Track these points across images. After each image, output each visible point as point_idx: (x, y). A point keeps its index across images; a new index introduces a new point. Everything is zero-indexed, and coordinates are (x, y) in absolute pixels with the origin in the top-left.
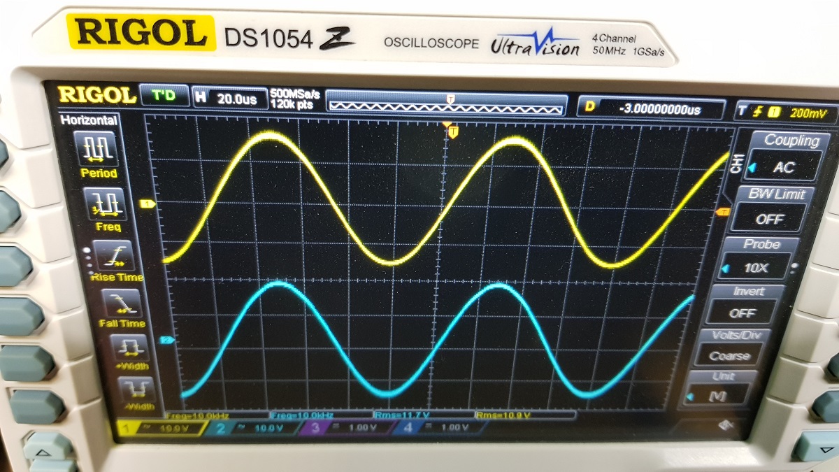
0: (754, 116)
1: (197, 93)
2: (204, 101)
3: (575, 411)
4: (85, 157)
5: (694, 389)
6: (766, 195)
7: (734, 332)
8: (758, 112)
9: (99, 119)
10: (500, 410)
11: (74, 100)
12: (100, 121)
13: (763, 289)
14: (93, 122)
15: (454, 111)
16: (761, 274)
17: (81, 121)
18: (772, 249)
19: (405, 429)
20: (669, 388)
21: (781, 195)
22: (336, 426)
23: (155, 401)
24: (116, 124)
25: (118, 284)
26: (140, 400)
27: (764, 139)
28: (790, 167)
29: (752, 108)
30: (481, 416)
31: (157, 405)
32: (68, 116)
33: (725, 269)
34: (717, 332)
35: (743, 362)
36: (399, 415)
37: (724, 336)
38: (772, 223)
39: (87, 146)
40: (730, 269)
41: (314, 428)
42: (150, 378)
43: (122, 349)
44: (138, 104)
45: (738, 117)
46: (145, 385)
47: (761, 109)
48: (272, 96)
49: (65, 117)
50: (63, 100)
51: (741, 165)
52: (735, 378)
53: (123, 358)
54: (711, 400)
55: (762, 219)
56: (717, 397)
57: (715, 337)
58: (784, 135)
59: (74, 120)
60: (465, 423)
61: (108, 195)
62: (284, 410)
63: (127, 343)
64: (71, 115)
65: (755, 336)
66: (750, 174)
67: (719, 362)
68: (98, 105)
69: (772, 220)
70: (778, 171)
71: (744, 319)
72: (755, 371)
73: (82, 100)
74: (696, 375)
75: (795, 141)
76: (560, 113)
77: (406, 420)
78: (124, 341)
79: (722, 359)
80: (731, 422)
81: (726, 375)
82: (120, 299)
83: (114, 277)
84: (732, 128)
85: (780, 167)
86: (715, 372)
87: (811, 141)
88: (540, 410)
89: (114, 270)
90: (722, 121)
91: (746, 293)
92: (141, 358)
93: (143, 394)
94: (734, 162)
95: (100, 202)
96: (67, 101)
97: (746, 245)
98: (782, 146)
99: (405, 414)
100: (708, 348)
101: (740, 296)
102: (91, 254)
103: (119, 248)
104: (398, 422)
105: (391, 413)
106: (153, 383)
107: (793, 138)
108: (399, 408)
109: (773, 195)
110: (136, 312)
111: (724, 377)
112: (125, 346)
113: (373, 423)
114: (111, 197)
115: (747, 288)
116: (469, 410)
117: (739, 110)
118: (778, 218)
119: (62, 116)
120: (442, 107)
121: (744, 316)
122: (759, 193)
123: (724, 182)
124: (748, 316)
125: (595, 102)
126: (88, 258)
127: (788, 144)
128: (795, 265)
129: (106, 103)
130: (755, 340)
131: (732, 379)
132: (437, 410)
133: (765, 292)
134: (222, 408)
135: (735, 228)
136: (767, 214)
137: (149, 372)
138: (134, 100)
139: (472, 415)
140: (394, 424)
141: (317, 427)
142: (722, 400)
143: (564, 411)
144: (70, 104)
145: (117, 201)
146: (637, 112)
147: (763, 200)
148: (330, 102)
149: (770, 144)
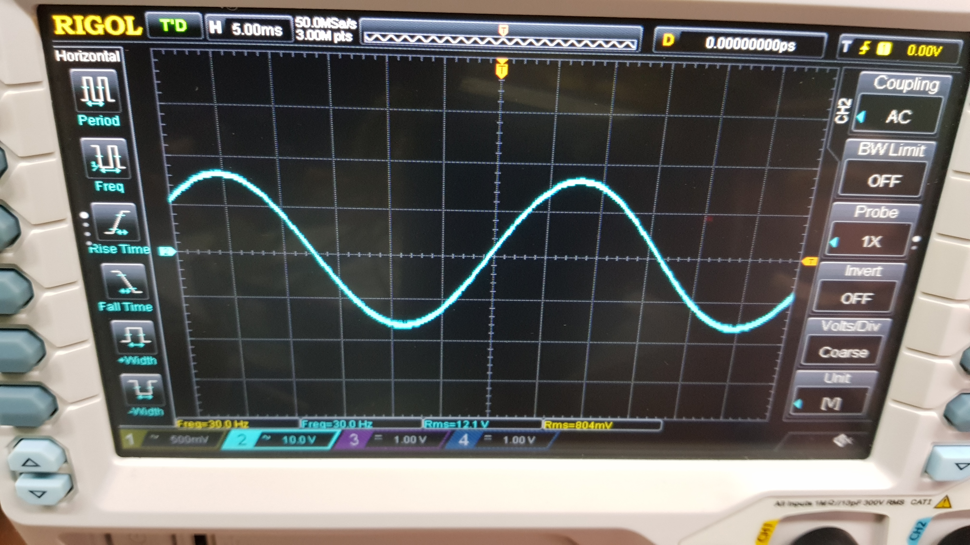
0: (861, 53)
1: (211, 23)
2: (220, 31)
3: (660, 420)
4: (83, 100)
5: (803, 393)
6: (878, 151)
7: (848, 321)
8: (865, 48)
9: (99, 54)
10: (572, 419)
11: (71, 32)
12: (101, 57)
13: (880, 268)
14: (93, 58)
15: (510, 44)
17: (78, 57)
18: (888, 219)
19: (461, 442)
20: (773, 392)
21: (896, 151)
22: (378, 437)
23: (164, 405)
24: (119, 60)
25: (120, 257)
26: (145, 403)
27: (873, 82)
28: (905, 117)
29: (858, 43)
30: (549, 425)
31: (167, 410)
32: (64, 52)
33: (834, 242)
34: (827, 321)
35: (860, 360)
36: (453, 424)
37: (836, 327)
38: (887, 185)
39: (85, 88)
40: (840, 243)
41: (352, 440)
42: (158, 375)
43: (125, 338)
44: (143, 37)
45: (842, 54)
46: (153, 384)
47: (869, 45)
48: (297, 25)
49: (60, 53)
50: (59, 31)
51: (847, 113)
52: (851, 380)
53: (126, 350)
54: (823, 408)
55: (875, 181)
56: (831, 405)
57: (825, 328)
58: (897, 77)
59: (70, 56)
60: (531, 434)
61: (109, 147)
62: (316, 417)
63: (131, 331)
64: (68, 50)
65: (872, 327)
66: (859, 125)
67: (831, 360)
68: (98, 37)
69: (888, 181)
70: (892, 121)
71: (858, 305)
72: (875, 372)
73: (80, 31)
74: (804, 376)
75: (909, 85)
76: (634, 47)
77: (460, 430)
78: (128, 329)
79: (834, 356)
80: (848, 436)
81: (840, 376)
82: (122, 276)
83: (116, 249)
84: (835, 68)
85: (894, 116)
86: (826, 372)
87: (929, 85)
88: (619, 419)
89: (115, 240)
90: (822, 59)
91: (860, 274)
92: (147, 350)
93: (149, 396)
94: (839, 110)
95: (99, 156)
96: (63, 33)
97: (857, 213)
98: (895, 90)
99: (459, 423)
100: (817, 342)
101: (852, 277)
102: (89, 220)
103: (122, 212)
104: (452, 432)
105: (443, 421)
106: (161, 381)
107: (908, 81)
108: (453, 416)
109: (888, 150)
110: (140, 292)
111: (838, 379)
112: (128, 335)
113: (423, 433)
114: (113, 150)
115: (861, 267)
116: (535, 418)
117: (842, 46)
118: (894, 180)
119: (57, 52)
120: (496, 40)
121: (859, 302)
122: (870, 148)
123: (828, 133)
124: (863, 302)
125: (673, 34)
126: (86, 225)
127: (901, 88)
128: (917, 239)
129: (107, 36)
130: (873, 332)
131: (847, 382)
132: (497, 418)
133: (882, 272)
134: (243, 414)
135: (844, 191)
136: (881, 173)
137: (157, 369)
138: (139, 31)
139: (538, 424)
140: (447, 436)
141: (356, 439)
142: (837, 408)
143: (647, 420)
144: (67, 36)
145: (120, 154)
146: (720, 47)
147: (873, 157)
148: (365, 33)
149: (882, 88)
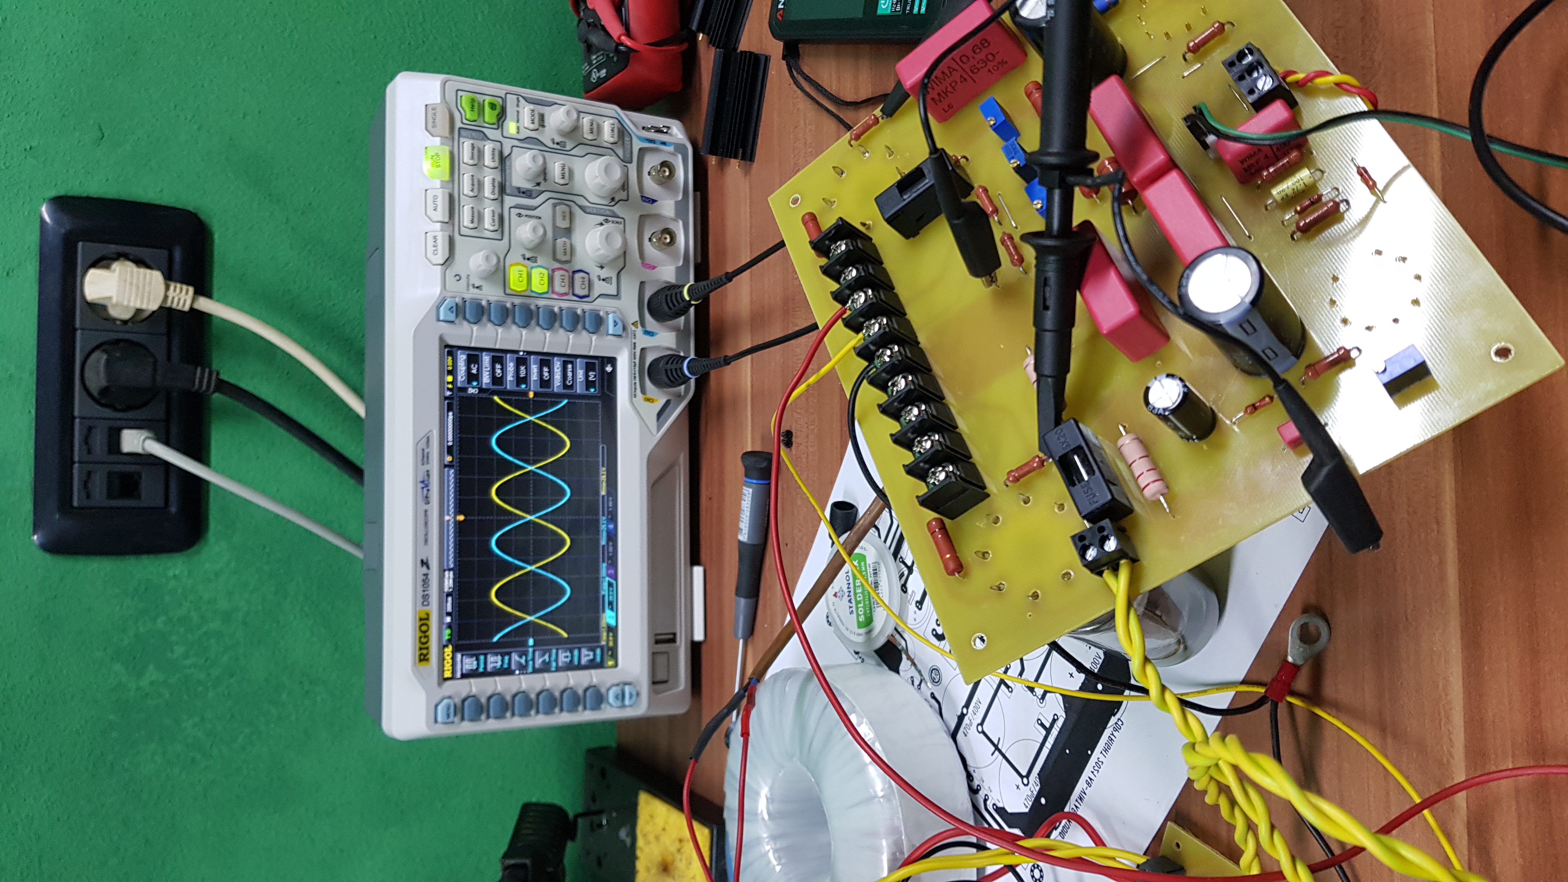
0: (452, 387)
1: (447, 620)
3: (601, 445)
4: (474, 668)
5: (588, 388)
6: (487, 374)
7: (556, 375)
8: (450, 386)
10: (601, 482)
11: (450, 671)
12: (459, 661)
13: (533, 366)
14: (459, 663)
15: (452, 515)
16: (526, 368)
17: (459, 668)
18: (513, 366)
19: (610, 527)
20: (586, 401)
21: (487, 368)
22: (609, 560)
23: (595, 648)
24: (460, 655)
25: (533, 660)
26: (595, 655)
27: (462, 381)
28: (474, 366)
29: (449, 389)
30: (604, 492)
31: (598, 647)
33: (523, 386)
34: (556, 383)
35: (572, 368)
37: (558, 380)
38: (500, 369)
39: (470, 667)
40: (523, 383)
41: (611, 573)
43: (567, 661)
44: (452, 645)
45: (452, 394)
46: (586, 651)
48: (447, 590)
49: (457, 675)
50: (450, 675)
51: (474, 389)
52: (581, 370)
53: (571, 661)
54: (594, 379)
55: (498, 374)
56: (593, 376)
57: (559, 384)
58: (460, 372)
59: (459, 671)
60: (608, 499)
61: (491, 660)
62: (599, 587)
63: (564, 658)
64: (457, 672)
65: (558, 365)
66: (478, 384)
68: (452, 661)
70: (476, 371)
71: (549, 372)
72: (578, 361)
73: (450, 668)
74: (579, 389)
76: (452, 471)
77: (606, 528)
78: (562, 661)
79: (571, 378)
80: (607, 366)
82: (541, 660)
83: (530, 661)
84: (457, 396)
85: (474, 371)
86: (578, 380)
87: (462, 360)
88: (601, 463)
89: (526, 661)
90: (454, 401)
91: (536, 374)
92: (571, 652)
93: (591, 653)
94: (473, 392)
95: (495, 665)
97: (512, 379)
98: (464, 371)
99: (604, 529)
100: (565, 386)
101: (537, 376)
102: (519, 669)
103: (516, 658)
104: (606, 531)
105: (602, 535)
106: (585, 648)
107: (461, 368)
108: (600, 531)
109: (487, 371)
110: (547, 653)
111: (581, 375)
112: (565, 661)
115: (533, 374)
116: (600, 498)
117: (449, 394)
118: (498, 366)
120: (450, 520)
122: (486, 378)
123: (481, 396)
125: (447, 457)
126: (521, 671)
127: (463, 369)
128: (521, 354)
129: (452, 658)
130: (560, 364)
132: (601, 513)
133: (535, 365)
134: (598, 616)
135: (503, 385)
136: (496, 371)
137: (580, 649)
138: (450, 646)
139: (603, 496)
140: (608, 534)
142: (594, 373)
143: (601, 451)
144: (452, 672)
145: (494, 657)
146: (452, 440)
147: (489, 376)
148: (450, 565)
149: (463, 376)
